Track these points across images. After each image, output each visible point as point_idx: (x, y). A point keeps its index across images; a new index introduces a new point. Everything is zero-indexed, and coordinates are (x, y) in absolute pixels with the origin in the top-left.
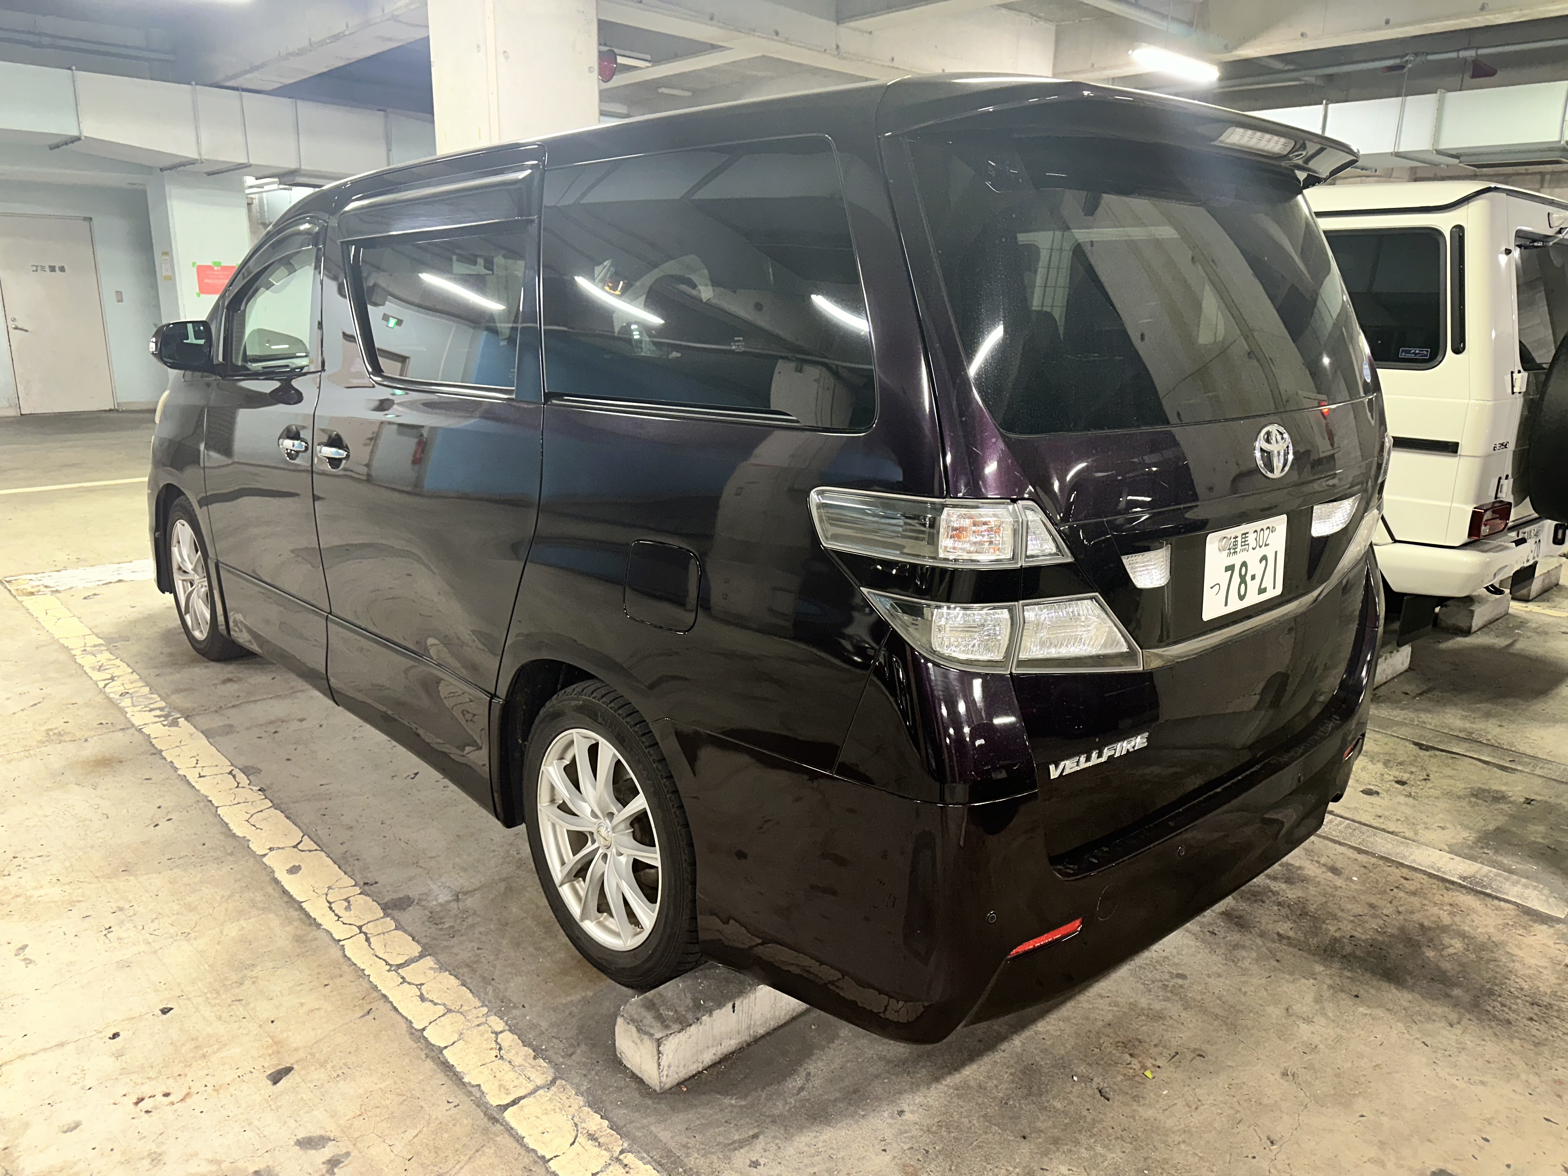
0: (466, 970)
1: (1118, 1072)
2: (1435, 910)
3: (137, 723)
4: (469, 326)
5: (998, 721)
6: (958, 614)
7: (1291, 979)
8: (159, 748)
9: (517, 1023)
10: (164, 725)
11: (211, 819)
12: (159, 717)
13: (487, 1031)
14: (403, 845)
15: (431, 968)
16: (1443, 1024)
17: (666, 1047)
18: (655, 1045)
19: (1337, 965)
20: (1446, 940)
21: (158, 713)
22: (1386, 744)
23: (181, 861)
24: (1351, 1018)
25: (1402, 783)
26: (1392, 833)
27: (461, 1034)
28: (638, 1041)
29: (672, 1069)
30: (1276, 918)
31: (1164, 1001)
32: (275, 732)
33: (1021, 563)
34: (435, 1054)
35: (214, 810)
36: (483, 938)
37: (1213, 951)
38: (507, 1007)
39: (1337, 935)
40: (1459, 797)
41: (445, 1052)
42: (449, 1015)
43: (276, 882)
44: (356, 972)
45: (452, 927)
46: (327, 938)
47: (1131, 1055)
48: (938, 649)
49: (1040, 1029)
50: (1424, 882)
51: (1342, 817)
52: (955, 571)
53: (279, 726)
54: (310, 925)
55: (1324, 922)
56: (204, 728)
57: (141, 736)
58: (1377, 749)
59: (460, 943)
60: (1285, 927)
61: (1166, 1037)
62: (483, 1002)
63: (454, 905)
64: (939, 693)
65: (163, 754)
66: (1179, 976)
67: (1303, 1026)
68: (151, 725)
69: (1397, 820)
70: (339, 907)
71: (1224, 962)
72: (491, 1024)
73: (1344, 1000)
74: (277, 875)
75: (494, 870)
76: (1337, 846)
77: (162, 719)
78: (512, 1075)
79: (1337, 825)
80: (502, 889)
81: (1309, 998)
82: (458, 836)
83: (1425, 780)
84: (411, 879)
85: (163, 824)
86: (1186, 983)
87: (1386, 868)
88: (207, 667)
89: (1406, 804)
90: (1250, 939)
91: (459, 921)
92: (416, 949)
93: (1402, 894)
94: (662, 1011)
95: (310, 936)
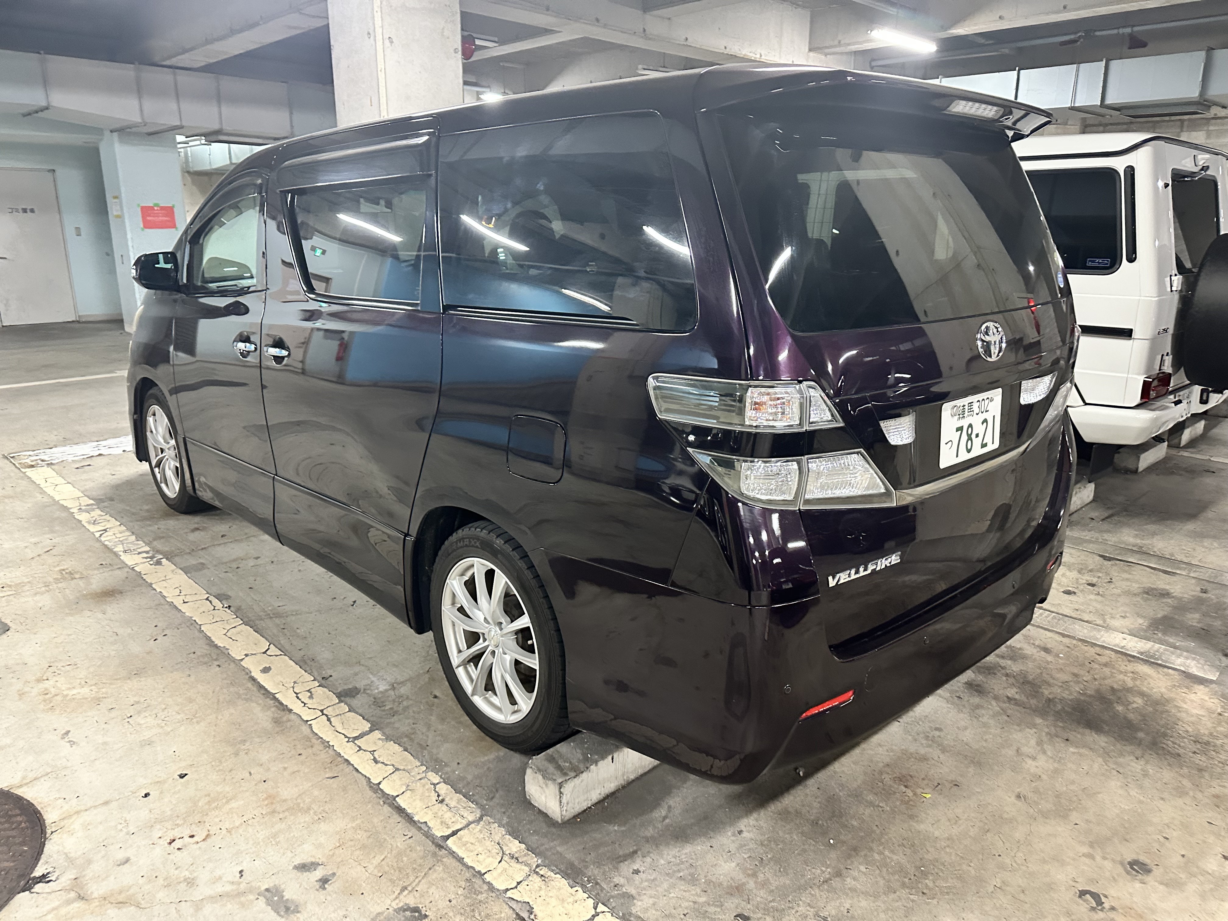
0: (405, 739)
1: (897, 799)
2: (1121, 677)
3: (129, 563)
4: (378, 254)
5: (792, 545)
6: (760, 466)
7: (1018, 728)
8: (149, 581)
9: (449, 777)
10: (151, 565)
11: (197, 633)
12: (146, 558)
13: (427, 784)
14: (348, 650)
15: (379, 739)
16: (1132, 758)
17: (566, 789)
18: (557, 787)
19: (1051, 718)
20: (1131, 698)
21: (145, 555)
22: (1079, 556)
23: (179, 666)
24: (1064, 756)
25: (1093, 585)
26: (1087, 622)
27: (408, 786)
28: (544, 786)
29: (570, 805)
30: (1006, 686)
31: (927, 747)
32: (238, 568)
33: (806, 428)
34: (391, 801)
35: (198, 627)
36: (416, 716)
37: (960, 711)
38: (440, 765)
39: (1050, 697)
40: (1135, 595)
41: (397, 799)
42: (397, 772)
43: (253, 679)
44: (323, 743)
45: (391, 709)
46: (298, 721)
47: (906, 787)
48: (745, 492)
49: (838, 770)
50: (1113, 657)
51: (1049, 611)
52: (756, 434)
53: (240, 563)
54: (284, 710)
55: (1040, 688)
56: (182, 566)
57: (135, 573)
58: (1072, 560)
59: (399, 720)
60: (1012, 692)
61: (930, 773)
62: (422, 762)
63: (391, 693)
64: (746, 525)
65: (154, 586)
66: (937, 729)
67: (1030, 762)
68: (141, 565)
69: (1090, 612)
70: (304, 697)
71: (969, 718)
72: (431, 778)
73: (1057, 742)
74: (253, 674)
75: (419, 666)
76: (1047, 632)
77: (149, 560)
78: (448, 815)
79: (1046, 617)
80: (427, 680)
81: (1033, 742)
82: (389, 641)
83: (1109, 582)
84: (356, 674)
85: (160, 638)
86: (942, 734)
87: (1083, 647)
88: (178, 520)
89: (1096, 600)
90: (987, 701)
91: (396, 704)
92: (367, 726)
93: (1097, 666)
94: (560, 763)
95: (285, 719)
